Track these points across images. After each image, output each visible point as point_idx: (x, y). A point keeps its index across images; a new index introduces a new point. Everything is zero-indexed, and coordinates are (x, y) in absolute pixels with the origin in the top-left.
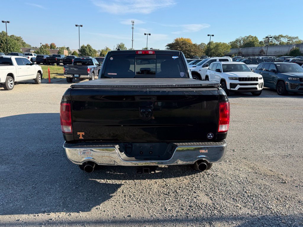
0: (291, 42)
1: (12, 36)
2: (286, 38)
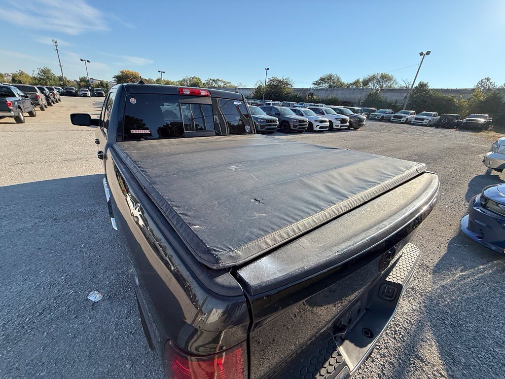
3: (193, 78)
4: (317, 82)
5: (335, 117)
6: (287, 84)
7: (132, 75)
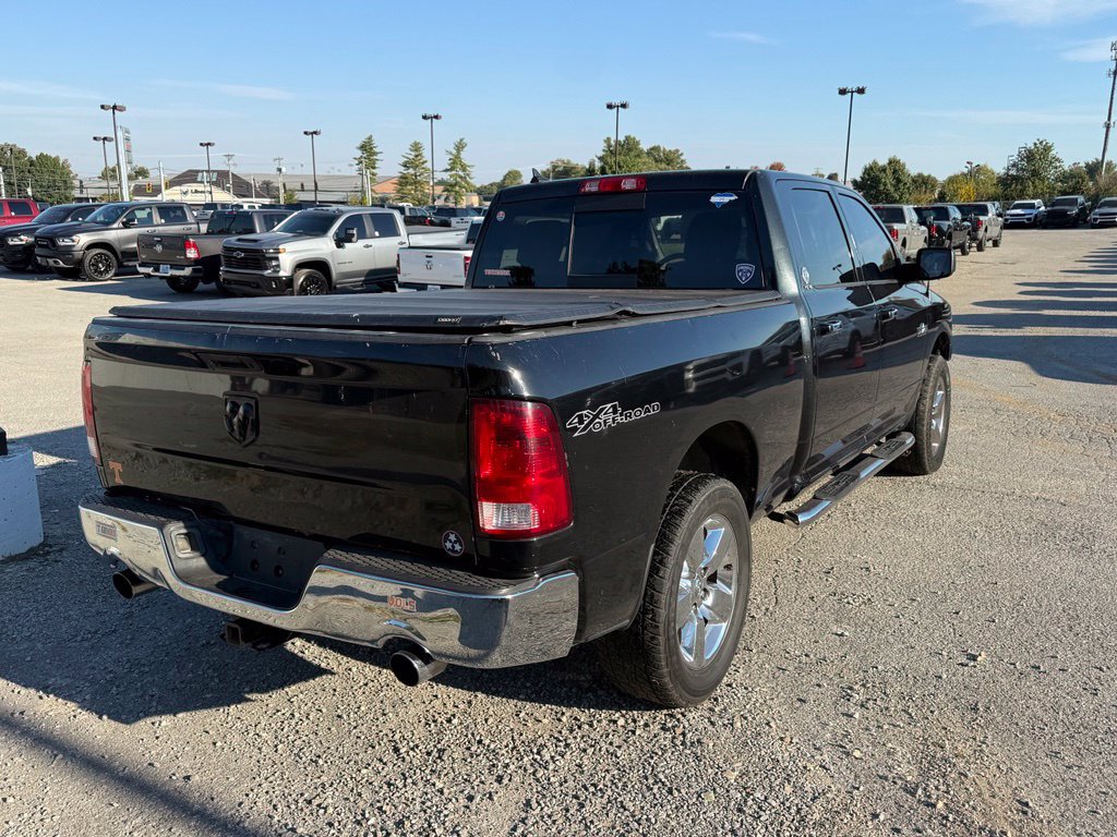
1: (653, 149)
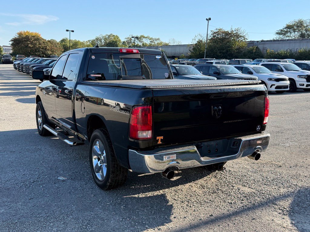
0: (153, 43)
2: (148, 39)
3: (109, 36)
4: (281, 31)
5: (297, 73)
6: (238, 36)
7: (34, 36)
